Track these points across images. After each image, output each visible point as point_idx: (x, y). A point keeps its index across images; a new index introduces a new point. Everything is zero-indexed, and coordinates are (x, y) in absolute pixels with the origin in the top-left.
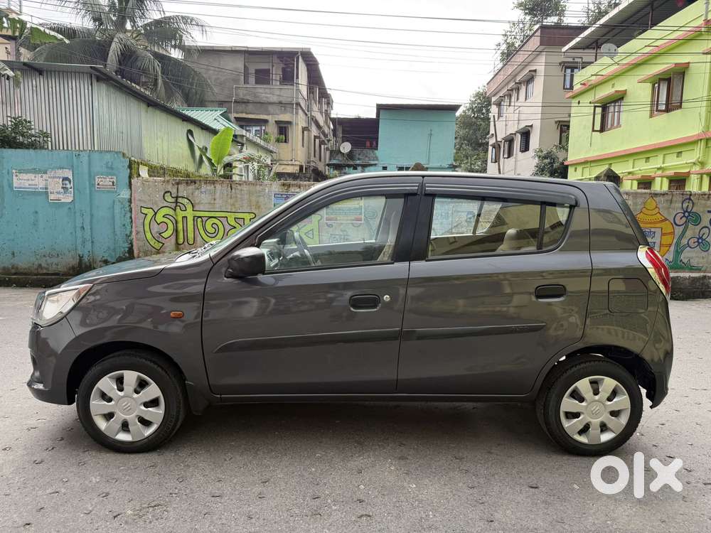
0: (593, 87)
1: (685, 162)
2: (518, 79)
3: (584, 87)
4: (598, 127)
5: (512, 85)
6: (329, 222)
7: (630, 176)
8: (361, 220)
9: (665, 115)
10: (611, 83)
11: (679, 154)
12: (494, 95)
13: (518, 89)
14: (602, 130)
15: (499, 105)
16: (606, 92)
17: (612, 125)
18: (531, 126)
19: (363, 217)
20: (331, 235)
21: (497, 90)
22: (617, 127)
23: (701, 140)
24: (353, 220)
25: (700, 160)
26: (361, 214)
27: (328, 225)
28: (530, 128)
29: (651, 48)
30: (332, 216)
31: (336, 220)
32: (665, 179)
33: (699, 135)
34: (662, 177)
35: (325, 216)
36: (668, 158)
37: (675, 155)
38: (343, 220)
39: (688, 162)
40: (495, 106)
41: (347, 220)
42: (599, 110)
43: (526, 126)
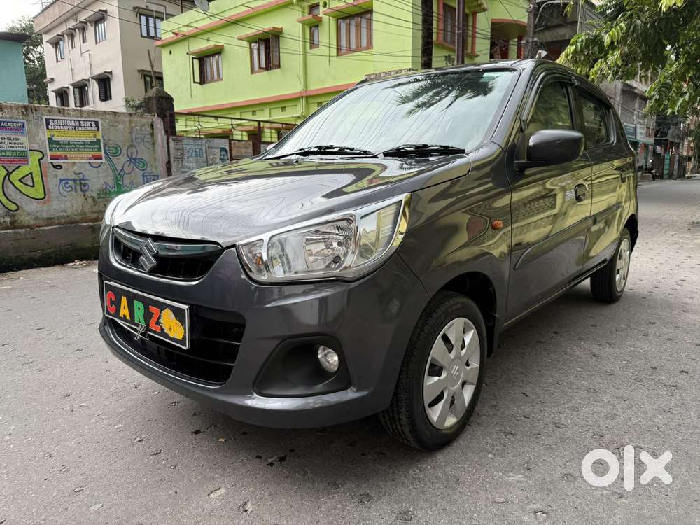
0: (186, 38)
1: (290, 116)
2: (82, 18)
3: (176, 38)
4: (197, 79)
5: (71, 24)
6: (56, 162)
7: (239, 128)
8: (101, 159)
9: (265, 73)
10: (205, 37)
11: (283, 109)
12: (46, 33)
13: (83, 30)
14: (202, 82)
15: (56, 44)
16: (201, 45)
17: (212, 78)
18: (111, 73)
19: (103, 153)
20: (61, 180)
21: (52, 26)
22: (217, 80)
23: (302, 97)
24: (90, 158)
25: (304, 114)
26: (100, 150)
27: (55, 167)
28: (109, 75)
29: (245, 9)
30: (58, 153)
31: (66, 158)
32: (273, 131)
33: (300, 92)
34: (271, 128)
35: (49, 153)
36: (274, 112)
37: (280, 109)
38: (77, 158)
39: (294, 115)
40: (50, 46)
41: (82, 158)
42: (196, 62)
43: (105, 72)
